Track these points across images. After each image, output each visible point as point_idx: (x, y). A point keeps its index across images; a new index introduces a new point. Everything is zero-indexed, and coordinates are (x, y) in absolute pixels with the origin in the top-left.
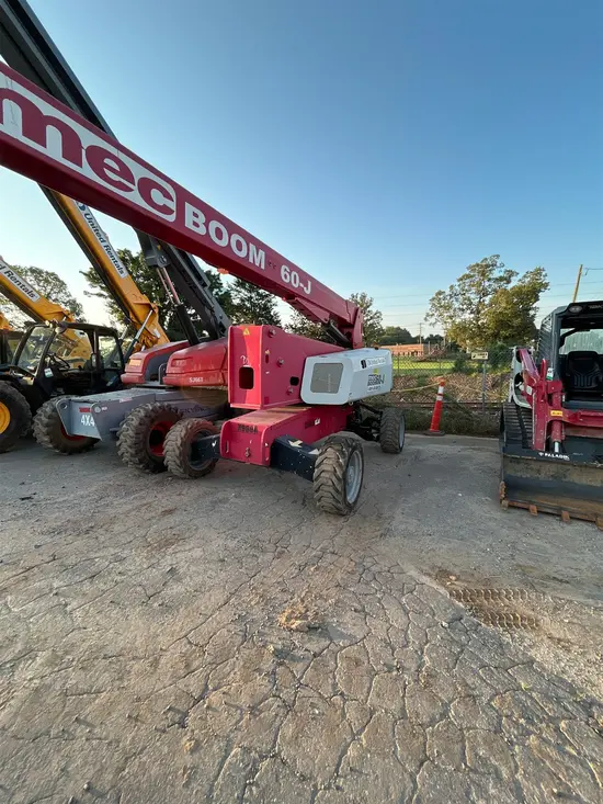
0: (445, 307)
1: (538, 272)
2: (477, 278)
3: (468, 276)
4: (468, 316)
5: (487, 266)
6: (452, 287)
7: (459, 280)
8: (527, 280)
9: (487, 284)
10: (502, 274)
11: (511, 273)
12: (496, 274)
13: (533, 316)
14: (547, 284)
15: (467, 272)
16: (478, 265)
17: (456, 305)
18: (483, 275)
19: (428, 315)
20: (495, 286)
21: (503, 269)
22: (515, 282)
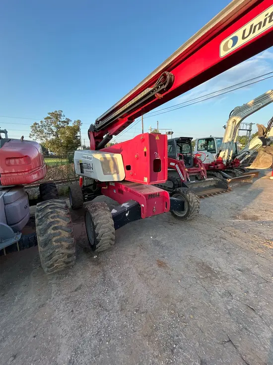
0: (40, 132)
1: (79, 122)
2: (54, 119)
3: (50, 118)
4: (52, 137)
5: (58, 115)
6: (41, 122)
7: (45, 119)
8: (75, 124)
9: (59, 123)
10: (65, 120)
11: (69, 120)
12: (63, 119)
13: (79, 139)
15: (49, 116)
17: (46, 131)
18: (57, 118)
19: (31, 135)
20: (62, 124)
21: (65, 117)
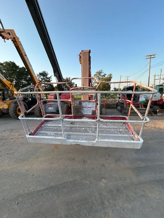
1: (111, 75)
2: (98, 75)
3: (96, 75)
4: (96, 84)
5: (100, 72)
7: (94, 75)
8: (109, 76)
9: (100, 77)
10: (103, 75)
11: (105, 75)
12: (102, 74)
14: (112, 77)
16: (98, 72)
18: (99, 74)
20: (102, 77)
21: (103, 73)
22: (106, 76)
